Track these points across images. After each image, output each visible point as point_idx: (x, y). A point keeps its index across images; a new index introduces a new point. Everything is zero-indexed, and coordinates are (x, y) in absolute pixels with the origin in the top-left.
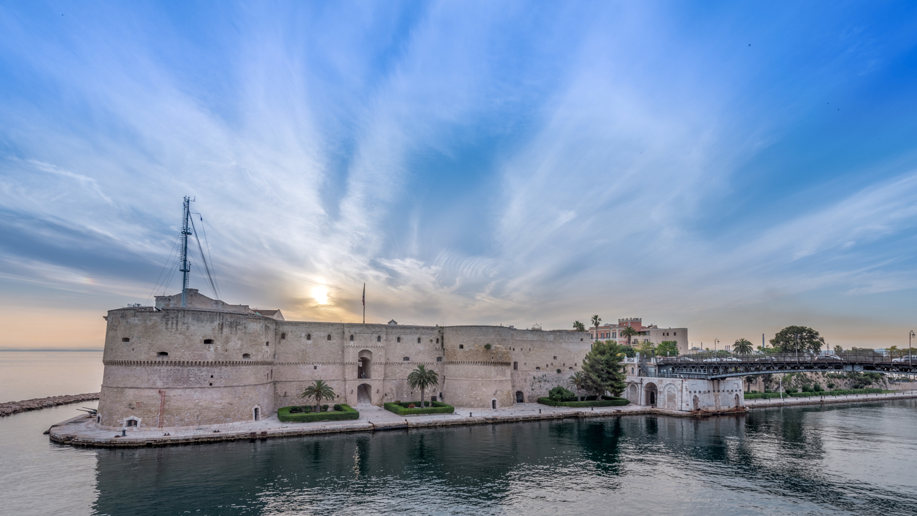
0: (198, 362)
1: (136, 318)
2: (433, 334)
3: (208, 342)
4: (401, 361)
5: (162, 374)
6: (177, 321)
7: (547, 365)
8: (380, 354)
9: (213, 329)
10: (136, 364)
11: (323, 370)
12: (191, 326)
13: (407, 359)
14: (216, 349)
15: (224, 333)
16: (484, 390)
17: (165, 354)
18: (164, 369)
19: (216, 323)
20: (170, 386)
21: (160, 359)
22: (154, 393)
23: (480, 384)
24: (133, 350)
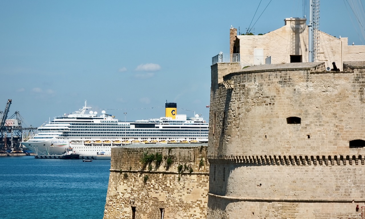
17: (360, 143)
18: (362, 169)
21: (354, 152)
22: (348, 209)
24: (309, 137)
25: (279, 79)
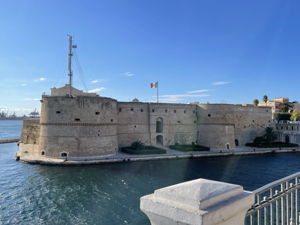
0: (93, 124)
1: (63, 101)
2: (192, 108)
3: (97, 113)
4: (176, 123)
5: (77, 130)
6: (83, 103)
7: (250, 125)
8: (167, 119)
9: (99, 107)
10: (64, 125)
11: (139, 128)
12: (90, 105)
13: (179, 122)
14: (100, 117)
15: (104, 109)
16: (223, 139)
17: (78, 120)
18: (78, 127)
19: (100, 104)
20: (81, 136)
21: (76, 122)
22: (74, 139)
23: (220, 135)
24: (63, 117)
25: (54, 100)
